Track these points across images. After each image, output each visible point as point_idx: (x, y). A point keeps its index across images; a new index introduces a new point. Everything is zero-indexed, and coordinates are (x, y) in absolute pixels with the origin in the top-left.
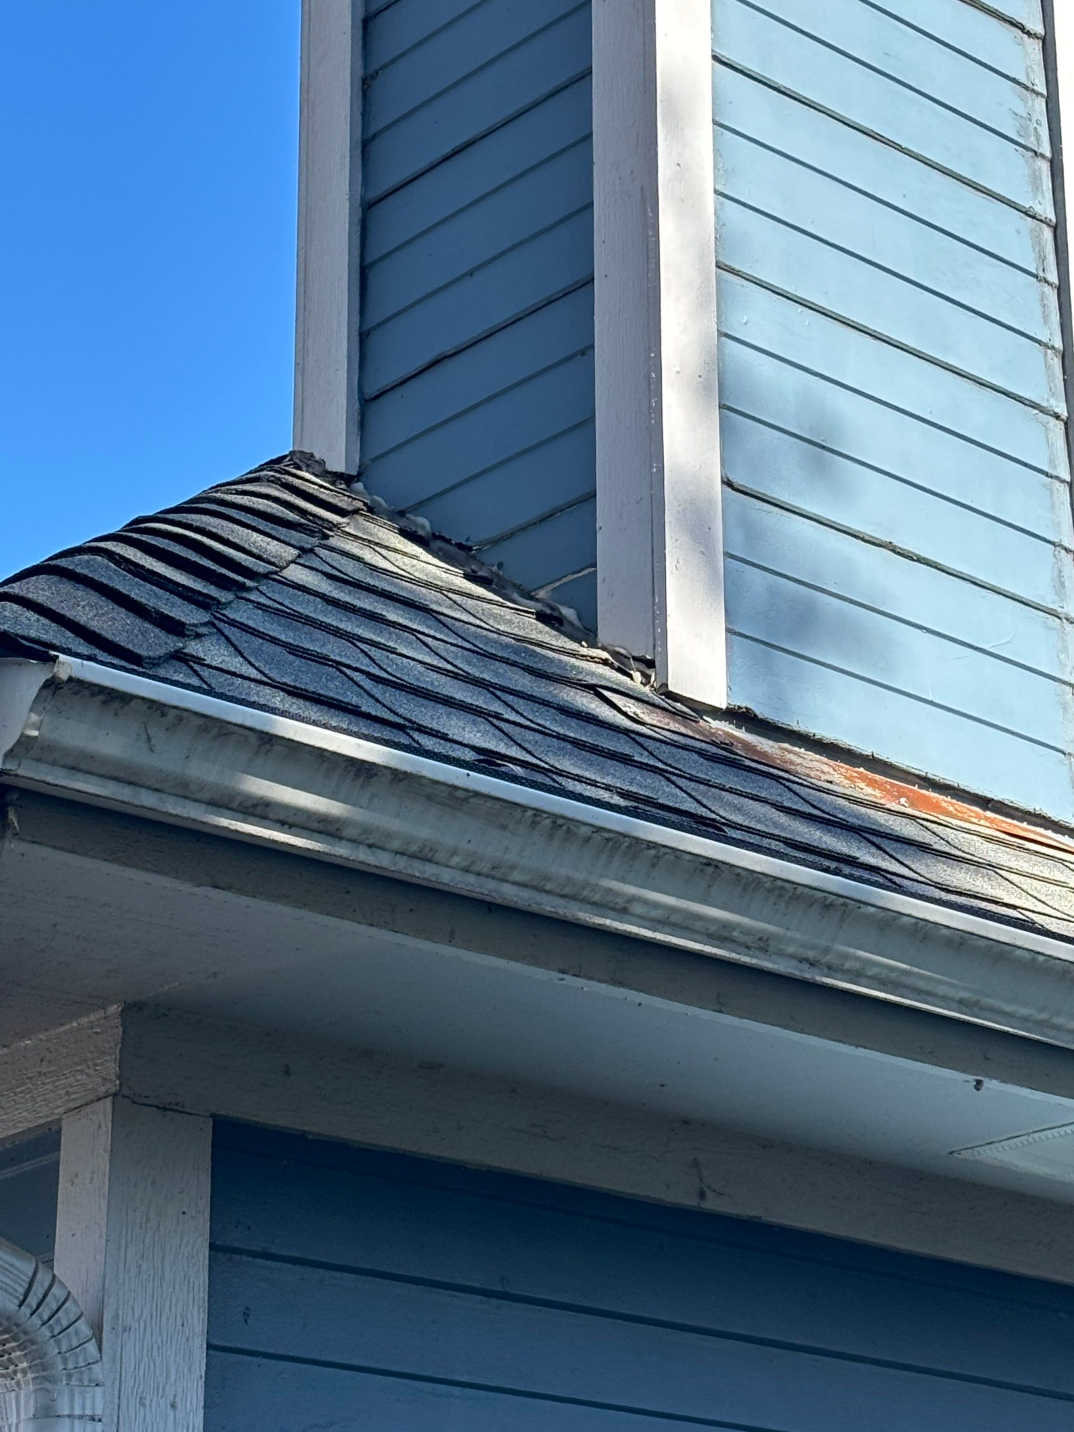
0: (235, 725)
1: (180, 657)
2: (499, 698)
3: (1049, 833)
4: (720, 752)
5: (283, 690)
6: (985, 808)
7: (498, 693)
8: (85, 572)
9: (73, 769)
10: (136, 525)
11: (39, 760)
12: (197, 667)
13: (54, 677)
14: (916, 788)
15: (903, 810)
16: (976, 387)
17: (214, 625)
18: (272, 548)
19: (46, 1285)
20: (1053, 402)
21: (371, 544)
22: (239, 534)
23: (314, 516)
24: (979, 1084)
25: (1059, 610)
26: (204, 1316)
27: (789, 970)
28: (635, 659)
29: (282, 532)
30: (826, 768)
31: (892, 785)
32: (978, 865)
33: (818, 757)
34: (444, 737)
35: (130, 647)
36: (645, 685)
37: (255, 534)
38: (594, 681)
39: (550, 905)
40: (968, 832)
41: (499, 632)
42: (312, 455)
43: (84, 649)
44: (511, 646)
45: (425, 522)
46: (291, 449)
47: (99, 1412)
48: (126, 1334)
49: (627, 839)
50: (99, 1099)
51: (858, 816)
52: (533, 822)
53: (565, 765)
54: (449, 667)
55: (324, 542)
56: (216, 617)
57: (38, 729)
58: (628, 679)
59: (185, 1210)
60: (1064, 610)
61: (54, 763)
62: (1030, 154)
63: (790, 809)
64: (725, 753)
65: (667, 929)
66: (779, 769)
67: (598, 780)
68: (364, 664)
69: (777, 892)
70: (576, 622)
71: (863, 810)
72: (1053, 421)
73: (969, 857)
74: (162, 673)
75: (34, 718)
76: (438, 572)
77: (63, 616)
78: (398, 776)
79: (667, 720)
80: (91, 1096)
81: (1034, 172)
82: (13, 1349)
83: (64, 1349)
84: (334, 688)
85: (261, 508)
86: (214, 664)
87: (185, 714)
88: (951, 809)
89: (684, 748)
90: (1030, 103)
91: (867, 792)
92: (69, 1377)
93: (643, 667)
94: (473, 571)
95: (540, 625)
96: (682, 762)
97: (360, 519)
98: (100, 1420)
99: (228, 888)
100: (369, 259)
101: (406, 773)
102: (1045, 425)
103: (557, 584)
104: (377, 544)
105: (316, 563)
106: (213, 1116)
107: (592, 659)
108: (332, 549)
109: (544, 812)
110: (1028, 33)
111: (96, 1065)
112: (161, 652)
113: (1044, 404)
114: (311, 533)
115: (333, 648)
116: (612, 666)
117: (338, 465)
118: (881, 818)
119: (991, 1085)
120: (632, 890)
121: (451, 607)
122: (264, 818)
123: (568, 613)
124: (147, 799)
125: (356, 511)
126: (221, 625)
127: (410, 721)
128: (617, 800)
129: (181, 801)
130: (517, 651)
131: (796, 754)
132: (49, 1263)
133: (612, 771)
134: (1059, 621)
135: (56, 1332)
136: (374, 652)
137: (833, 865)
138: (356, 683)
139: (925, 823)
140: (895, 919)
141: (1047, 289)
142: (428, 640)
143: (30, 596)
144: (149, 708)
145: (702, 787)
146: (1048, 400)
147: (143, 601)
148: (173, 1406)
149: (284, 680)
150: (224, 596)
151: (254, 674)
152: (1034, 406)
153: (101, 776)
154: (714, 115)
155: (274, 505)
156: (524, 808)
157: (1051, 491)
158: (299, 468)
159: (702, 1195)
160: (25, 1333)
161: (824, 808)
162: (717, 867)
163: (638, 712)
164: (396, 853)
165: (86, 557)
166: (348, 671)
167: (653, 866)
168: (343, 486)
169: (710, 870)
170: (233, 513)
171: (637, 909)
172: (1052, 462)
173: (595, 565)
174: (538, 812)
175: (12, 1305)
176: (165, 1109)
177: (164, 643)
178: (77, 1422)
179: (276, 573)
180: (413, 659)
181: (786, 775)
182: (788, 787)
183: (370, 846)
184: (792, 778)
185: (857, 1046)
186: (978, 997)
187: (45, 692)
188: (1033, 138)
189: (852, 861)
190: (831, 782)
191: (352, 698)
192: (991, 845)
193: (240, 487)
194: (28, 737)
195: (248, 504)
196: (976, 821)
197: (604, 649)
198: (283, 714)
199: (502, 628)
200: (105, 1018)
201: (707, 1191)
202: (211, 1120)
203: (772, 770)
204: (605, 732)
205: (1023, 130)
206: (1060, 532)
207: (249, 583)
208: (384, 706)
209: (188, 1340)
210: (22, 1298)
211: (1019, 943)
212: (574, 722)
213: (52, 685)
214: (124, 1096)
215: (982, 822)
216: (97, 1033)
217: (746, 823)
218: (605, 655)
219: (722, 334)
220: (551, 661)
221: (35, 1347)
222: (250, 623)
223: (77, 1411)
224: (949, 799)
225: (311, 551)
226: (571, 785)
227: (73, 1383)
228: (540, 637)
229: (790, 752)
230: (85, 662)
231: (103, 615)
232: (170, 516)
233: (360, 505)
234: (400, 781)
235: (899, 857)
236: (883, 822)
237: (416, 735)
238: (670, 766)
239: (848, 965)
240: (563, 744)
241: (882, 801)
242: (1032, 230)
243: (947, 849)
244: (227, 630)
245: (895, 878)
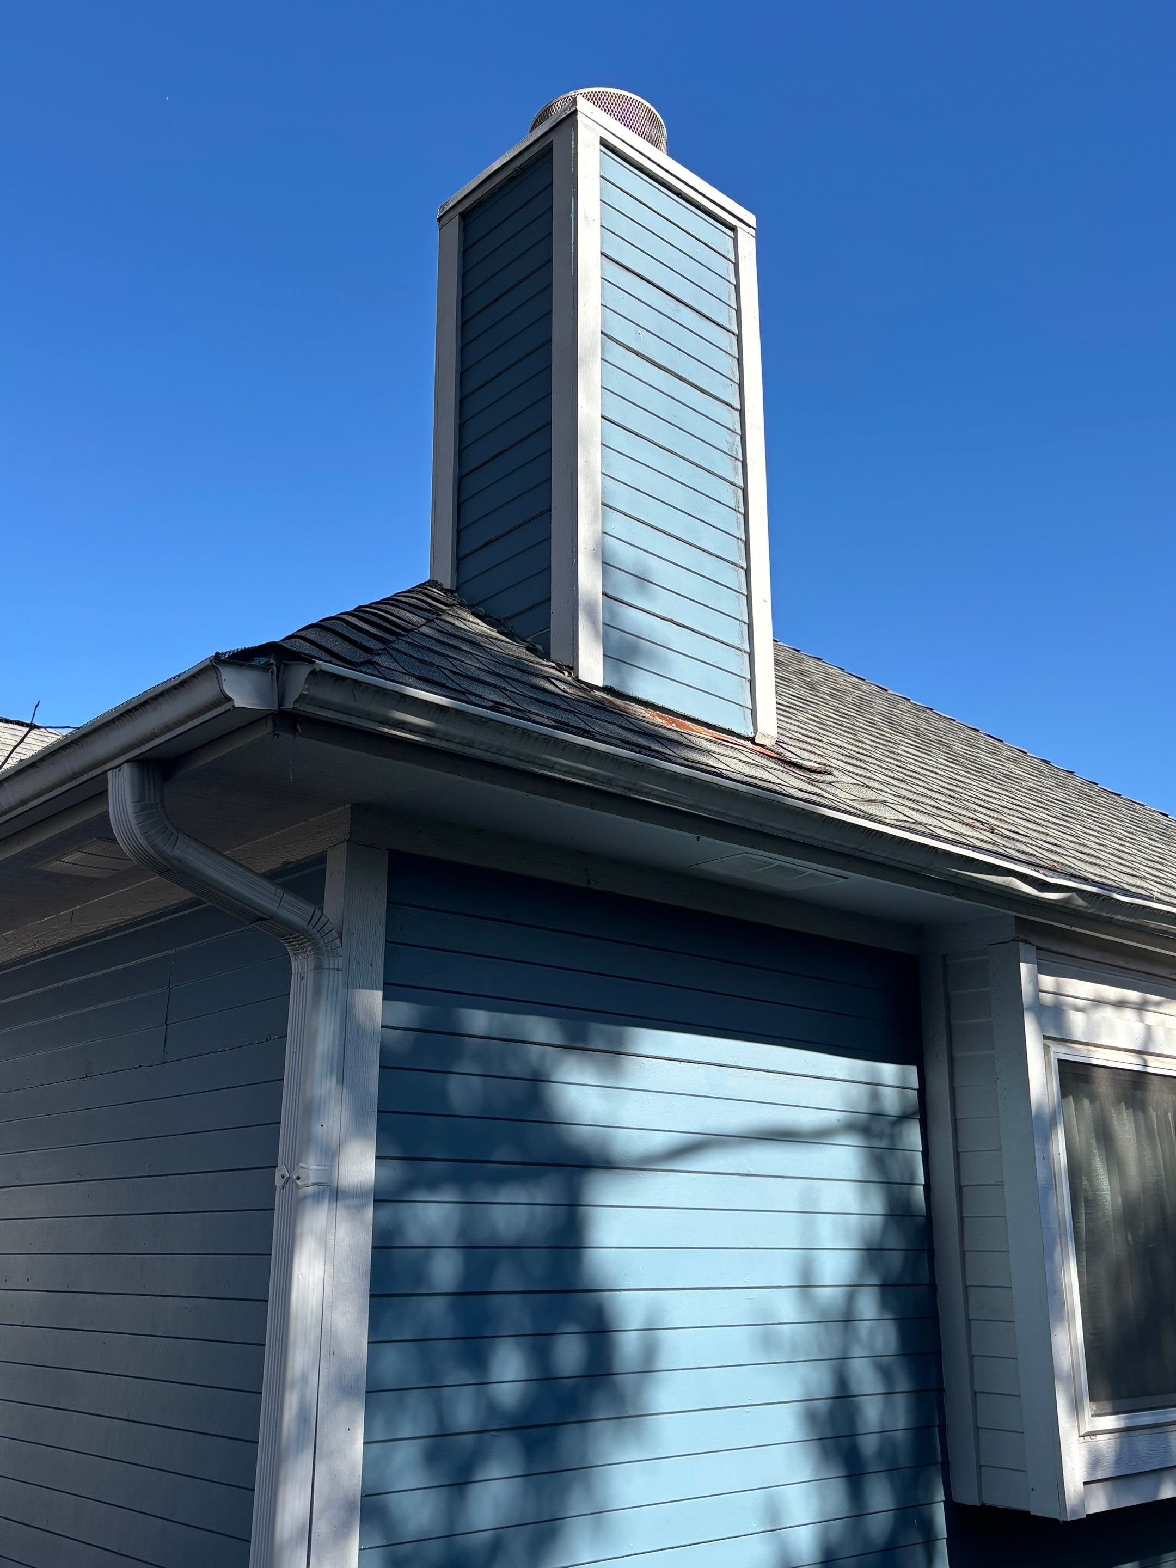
0: (390, 690)
1: (370, 662)
2: (506, 681)
3: (735, 738)
4: (598, 704)
5: (414, 677)
6: (708, 728)
7: (506, 679)
8: (332, 627)
9: (323, 707)
10: (359, 609)
11: (309, 704)
12: (377, 667)
13: (314, 669)
14: (680, 720)
15: (673, 728)
16: (709, 555)
17: (386, 650)
18: (415, 619)
19: (319, 916)
20: (740, 562)
21: (459, 618)
22: (402, 613)
23: (435, 606)
24: (698, 838)
25: (741, 648)
26: (384, 928)
27: (620, 792)
28: (566, 666)
29: (421, 612)
30: (643, 711)
31: (670, 718)
32: (703, 751)
33: (640, 707)
34: (481, 697)
35: (349, 658)
36: (569, 677)
37: (408, 614)
38: (548, 675)
39: (521, 765)
40: (700, 737)
41: (509, 655)
42: (437, 582)
43: (329, 658)
44: (514, 660)
45: (482, 609)
46: (429, 579)
47: (340, 967)
48: (352, 936)
49: (553, 739)
50: (342, 842)
51: (654, 731)
52: (515, 731)
53: (532, 709)
54: (486, 668)
55: (439, 617)
56: (387, 647)
57: (308, 691)
58: (562, 675)
59: (376, 887)
60: (743, 648)
61: (315, 705)
62: (734, 459)
63: (625, 727)
64: (600, 705)
65: (570, 775)
66: (623, 712)
67: (545, 715)
68: (450, 666)
69: (615, 760)
70: (543, 651)
71: (656, 728)
72: (741, 570)
73: (699, 747)
74: (362, 669)
75: (306, 686)
76: (486, 630)
77: (321, 645)
78: (458, 712)
79: (577, 691)
80: (339, 842)
81: (735, 466)
82: (305, 942)
83: (326, 942)
84: (437, 677)
85: (412, 603)
86: (385, 665)
87: (369, 686)
88: (693, 728)
89: (583, 702)
90: (734, 438)
91: (660, 721)
92: (328, 953)
93: (569, 670)
94: (501, 630)
95: (527, 652)
96: (582, 708)
97: (455, 608)
98: (341, 970)
99: (389, 757)
100: (461, 501)
101: (461, 711)
102: (737, 571)
103: (536, 635)
104: (461, 618)
105: (434, 625)
106: (388, 849)
107: (548, 666)
108: (442, 620)
109: (519, 727)
110: (734, 409)
111: (341, 829)
112: (362, 660)
113: (737, 563)
114: (433, 613)
115: (437, 660)
116: (556, 669)
117: (447, 585)
118: (664, 731)
119: (703, 838)
120: (555, 759)
121: (490, 644)
122: (403, 728)
123: (539, 647)
124: (354, 720)
125: (454, 605)
126: (389, 650)
127: (466, 690)
128: (552, 723)
129: (368, 721)
130: (516, 663)
131: (631, 706)
132: (321, 908)
133: (551, 711)
134: (740, 652)
135: (323, 935)
136: (455, 662)
137: (638, 749)
138: (445, 674)
139: (682, 734)
140: (663, 771)
141: (739, 515)
142: (479, 658)
143: (307, 636)
144: (354, 683)
145: (589, 718)
146: (738, 561)
147: (356, 639)
148: (371, 965)
149: (414, 673)
150: (391, 638)
151: (402, 670)
152: (733, 563)
153: (335, 711)
154: (601, 441)
155: (418, 602)
156: (511, 726)
157: (739, 599)
158: (432, 587)
159: (589, 883)
160: (310, 935)
161: (640, 727)
162: (590, 750)
163: (565, 688)
164: (458, 744)
165: (333, 621)
166: (442, 670)
167: (564, 749)
168: (449, 595)
169: (588, 751)
170: (400, 605)
171: (557, 767)
172: (740, 587)
173: (550, 628)
174: (516, 727)
175: (305, 924)
176: (369, 847)
177: (361, 656)
178: (331, 971)
179: (416, 629)
180: (471, 665)
181: (625, 714)
182: (625, 719)
183: (447, 740)
184: (628, 715)
185: (648, 823)
186: (697, 803)
187: (311, 676)
188: (735, 453)
189: (649, 749)
190: (644, 717)
191: (443, 680)
192: (709, 743)
193: (405, 594)
194: (303, 694)
195: (407, 601)
196: (704, 733)
197: (553, 662)
198: (411, 686)
199: (511, 653)
200: (345, 809)
201: (591, 881)
202: (387, 851)
203: (619, 712)
204: (550, 696)
205: (731, 449)
206: (742, 616)
207: (403, 633)
208: (457, 684)
209: (377, 938)
210: (309, 921)
211: (714, 782)
212: (537, 691)
213: (313, 673)
214: (352, 841)
215: (706, 734)
216: (341, 816)
217: (605, 733)
218: (553, 665)
219: (604, 533)
220: (530, 666)
221: (314, 941)
222: (402, 649)
223: (332, 967)
224: (694, 724)
225: (433, 620)
226: (533, 717)
227: (330, 955)
228: (527, 657)
229: (628, 704)
230: (327, 664)
231: (338, 645)
232: (373, 605)
233: (454, 602)
234: (460, 714)
235: (669, 747)
236: (664, 733)
237: (469, 696)
238: (577, 710)
239: (644, 790)
240: (531, 700)
241: (665, 725)
242: (734, 491)
243: (690, 744)
244: (392, 652)
245: (666, 755)
